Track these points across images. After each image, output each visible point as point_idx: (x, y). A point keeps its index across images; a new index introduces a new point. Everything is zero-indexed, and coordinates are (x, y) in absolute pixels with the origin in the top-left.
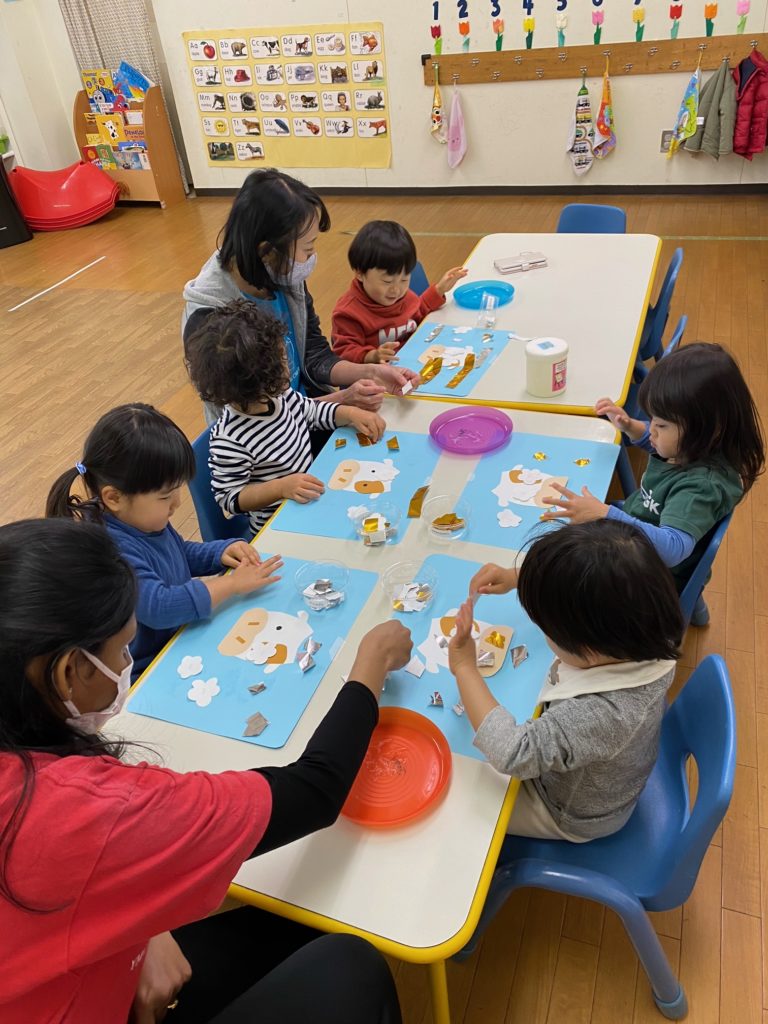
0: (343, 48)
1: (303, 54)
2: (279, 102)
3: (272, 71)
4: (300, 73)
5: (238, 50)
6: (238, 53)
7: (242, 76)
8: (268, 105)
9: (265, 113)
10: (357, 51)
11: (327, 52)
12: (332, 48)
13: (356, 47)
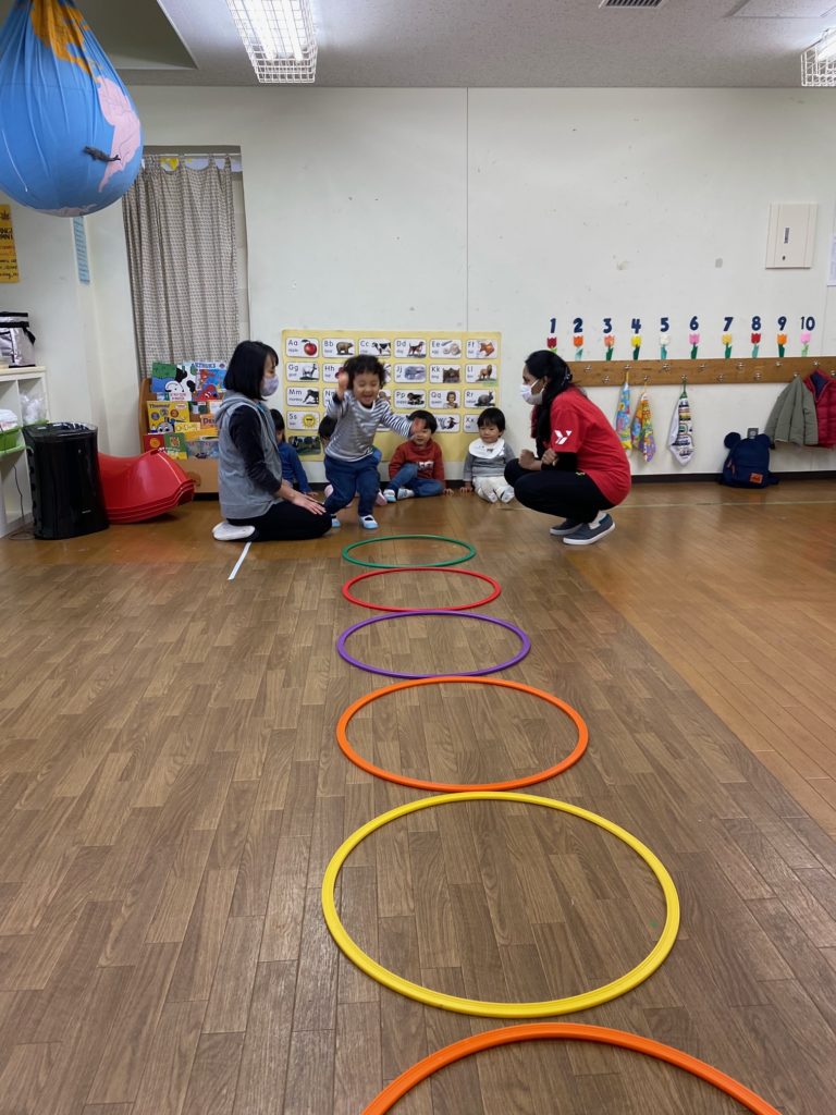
0: (459, 352)
1: (416, 356)
4: (410, 373)
5: (342, 349)
6: (342, 352)
10: (474, 356)
11: (441, 355)
12: (446, 352)
13: (472, 352)
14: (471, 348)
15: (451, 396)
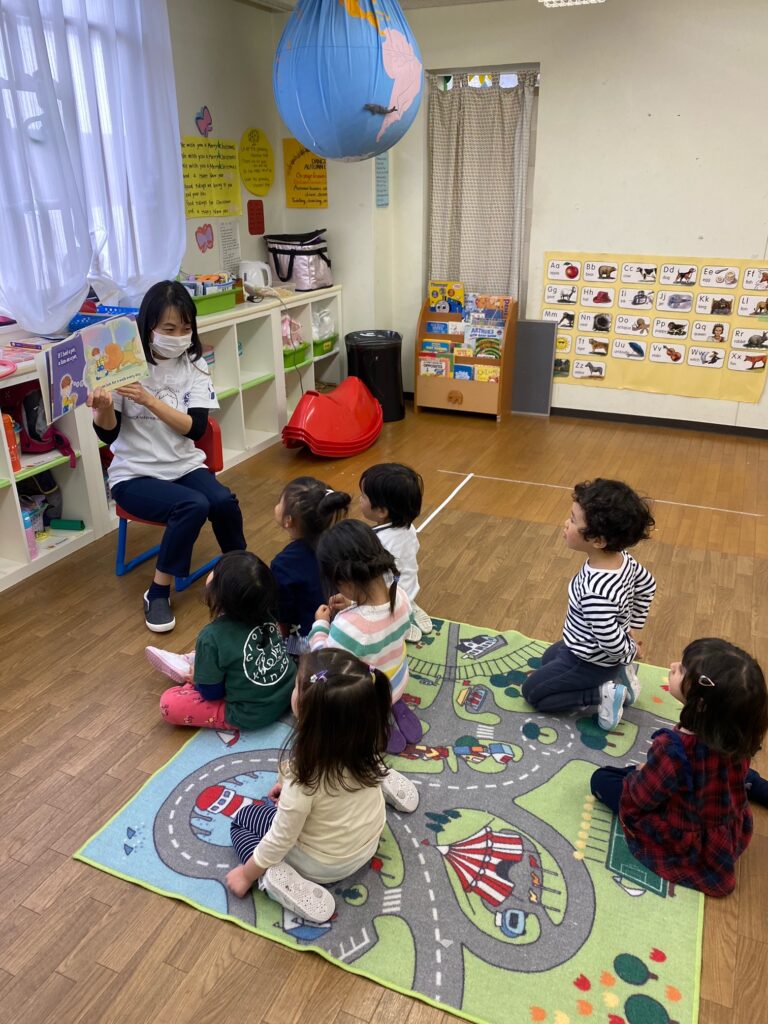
0: (734, 281)
1: (684, 283)
2: (640, 325)
3: (641, 295)
4: (675, 301)
5: (606, 273)
6: (605, 276)
7: (603, 298)
8: (625, 328)
9: (620, 335)
10: (752, 286)
13: (751, 282)
14: (750, 278)
15: (718, 329)
